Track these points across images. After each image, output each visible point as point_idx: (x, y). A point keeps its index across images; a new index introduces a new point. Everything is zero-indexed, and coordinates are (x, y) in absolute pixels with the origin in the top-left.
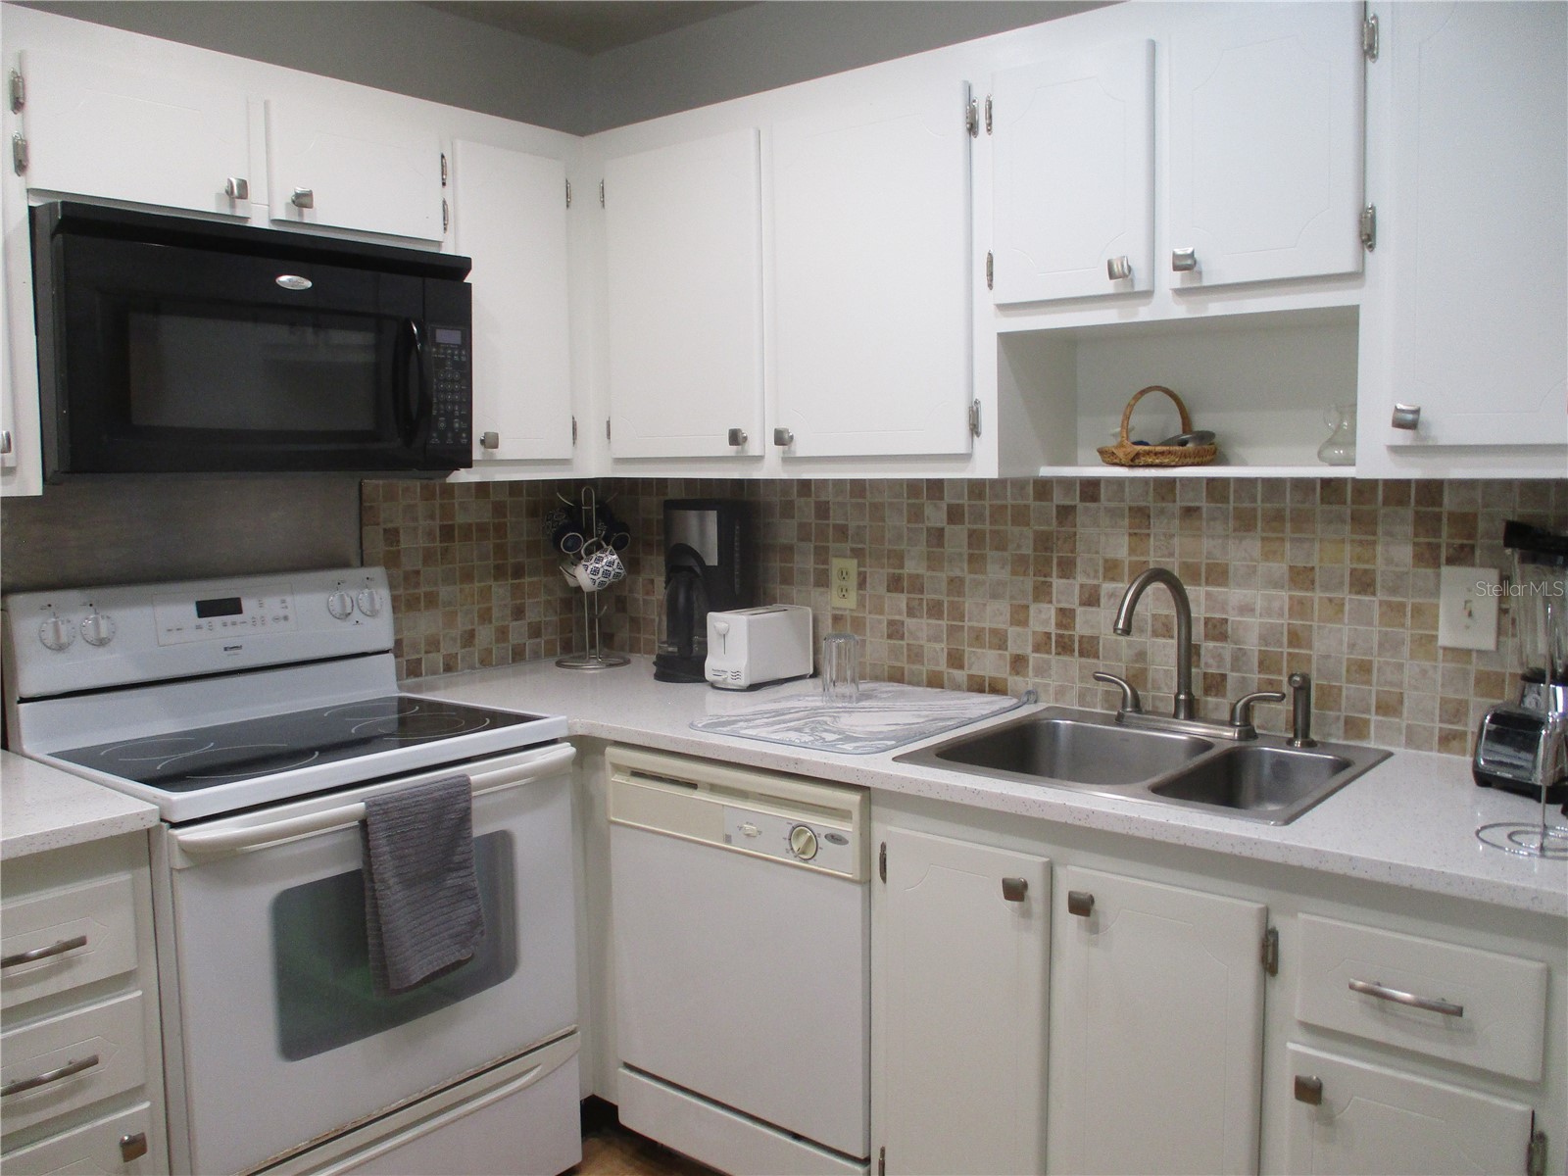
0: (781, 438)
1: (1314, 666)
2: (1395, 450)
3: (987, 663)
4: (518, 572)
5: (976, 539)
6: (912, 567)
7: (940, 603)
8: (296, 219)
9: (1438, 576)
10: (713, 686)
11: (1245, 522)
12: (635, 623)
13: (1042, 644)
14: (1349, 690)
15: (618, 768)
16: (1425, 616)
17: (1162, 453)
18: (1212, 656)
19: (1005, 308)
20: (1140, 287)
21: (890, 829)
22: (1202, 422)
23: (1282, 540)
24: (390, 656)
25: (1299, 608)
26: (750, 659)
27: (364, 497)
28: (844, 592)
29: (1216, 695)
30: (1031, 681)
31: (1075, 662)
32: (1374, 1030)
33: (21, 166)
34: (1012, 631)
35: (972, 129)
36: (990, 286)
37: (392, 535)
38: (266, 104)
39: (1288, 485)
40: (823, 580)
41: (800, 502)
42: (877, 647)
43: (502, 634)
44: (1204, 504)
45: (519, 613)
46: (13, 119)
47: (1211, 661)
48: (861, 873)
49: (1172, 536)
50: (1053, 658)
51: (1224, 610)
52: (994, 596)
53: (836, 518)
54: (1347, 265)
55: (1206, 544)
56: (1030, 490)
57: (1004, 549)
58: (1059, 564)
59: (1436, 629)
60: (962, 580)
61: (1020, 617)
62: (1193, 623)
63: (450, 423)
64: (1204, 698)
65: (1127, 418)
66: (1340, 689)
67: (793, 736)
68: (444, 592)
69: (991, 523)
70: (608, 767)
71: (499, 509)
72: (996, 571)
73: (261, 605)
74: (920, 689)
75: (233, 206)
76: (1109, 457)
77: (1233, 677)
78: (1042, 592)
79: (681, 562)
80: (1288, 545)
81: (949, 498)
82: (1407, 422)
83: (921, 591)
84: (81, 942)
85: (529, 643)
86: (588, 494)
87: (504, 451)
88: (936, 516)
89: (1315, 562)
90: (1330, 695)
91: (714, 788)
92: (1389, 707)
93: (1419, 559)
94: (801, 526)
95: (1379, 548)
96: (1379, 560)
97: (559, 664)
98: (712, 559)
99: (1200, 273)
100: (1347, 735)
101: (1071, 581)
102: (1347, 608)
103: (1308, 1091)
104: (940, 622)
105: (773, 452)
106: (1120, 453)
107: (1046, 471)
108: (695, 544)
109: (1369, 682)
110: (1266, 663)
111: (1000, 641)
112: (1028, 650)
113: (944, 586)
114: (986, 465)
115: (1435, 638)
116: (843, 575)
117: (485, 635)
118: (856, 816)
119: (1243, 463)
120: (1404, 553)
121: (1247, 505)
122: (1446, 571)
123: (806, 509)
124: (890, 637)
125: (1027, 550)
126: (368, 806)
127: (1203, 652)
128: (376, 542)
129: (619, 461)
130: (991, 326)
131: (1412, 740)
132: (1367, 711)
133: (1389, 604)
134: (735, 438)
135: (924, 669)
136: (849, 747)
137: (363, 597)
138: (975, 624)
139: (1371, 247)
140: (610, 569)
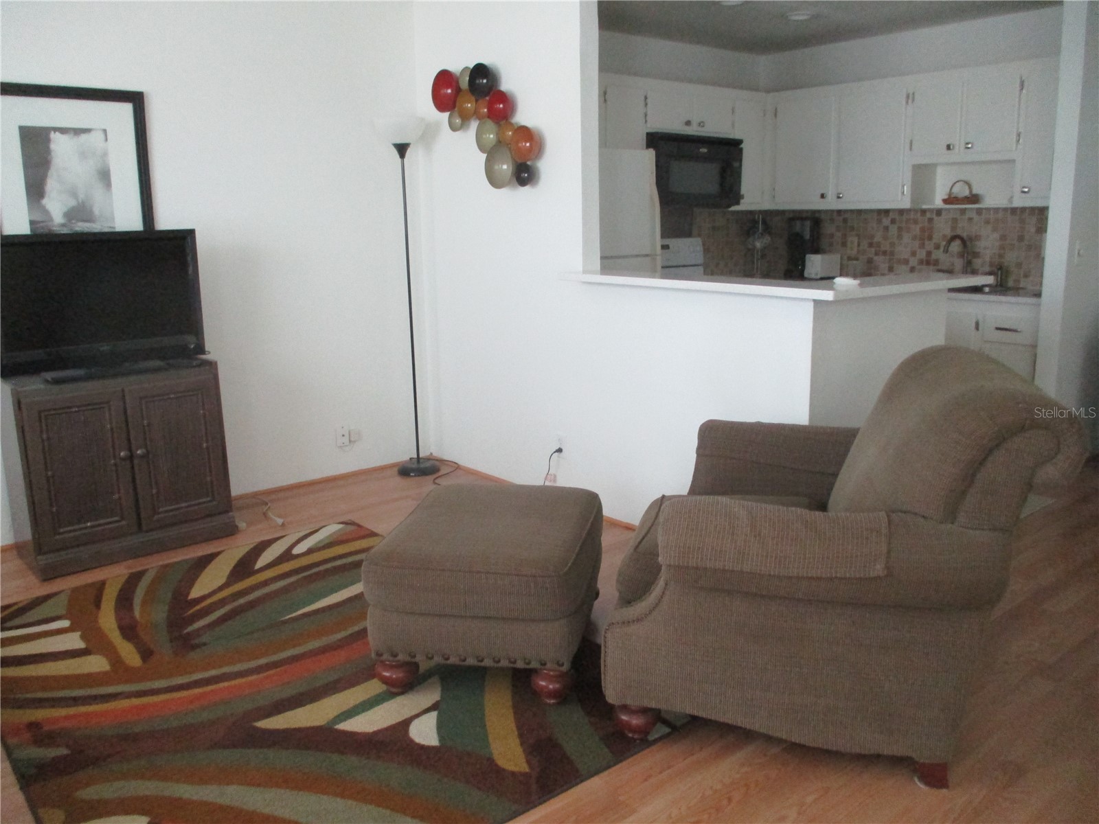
0: (839, 196)
4: (733, 243)
5: (900, 229)
6: (877, 239)
7: (887, 251)
9: (1042, 237)
11: (987, 222)
13: (920, 263)
16: (1038, 248)
17: (961, 201)
19: (914, 156)
22: (976, 191)
24: (702, 266)
25: (1002, 247)
26: (821, 269)
27: (694, 215)
28: (852, 248)
31: (931, 268)
33: (646, 121)
34: (911, 259)
35: (907, 102)
36: (911, 150)
39: (1001, 210)
40: (844, 244)
44: (975, 216)
46: (645, 109)
47: (974, 265)
50: (924, 267)
51: (979, 249)
52: (906, 247)
53: (850, 223)
55: (975, 229)
56: (919, 212)
57: (909, 232)
58: (927, 237)
61: (914, 254)
65: (950, 190)
69: (905, 224)
72: (907, 239)
73: (673, 247)
75: (687, 127)
76: (945, 202)
77: (981, 269)
78: (921, 246)
82: (1026, 192)
83: (880, 247)
87: (745, 200)
88: (886, 220)
90: (1009, 273)
93: (1037, 231)
94: (837, 227)
95: (1026, 229)
98: (808, 238)
100: (1014, 284)
104: (886, 257)
105: (835, 200)
106: (948, 201)
107: (923, 206)
110: (991, 265)
111: (906, 262)
112: (916, 265)
113: (888, 245)
114: (906, 204)
115: (1040, 254)
116: (852, 243)
120: (1033, 230)
123: (839, 221)
124: (868, 262)
125: (917, 233)
127: (972, 262)
130: (910, 162)
131: (1033, 284)
132: (1020, 276)
134: (823, 195)
138: (898, 257)
140: (766, 242)
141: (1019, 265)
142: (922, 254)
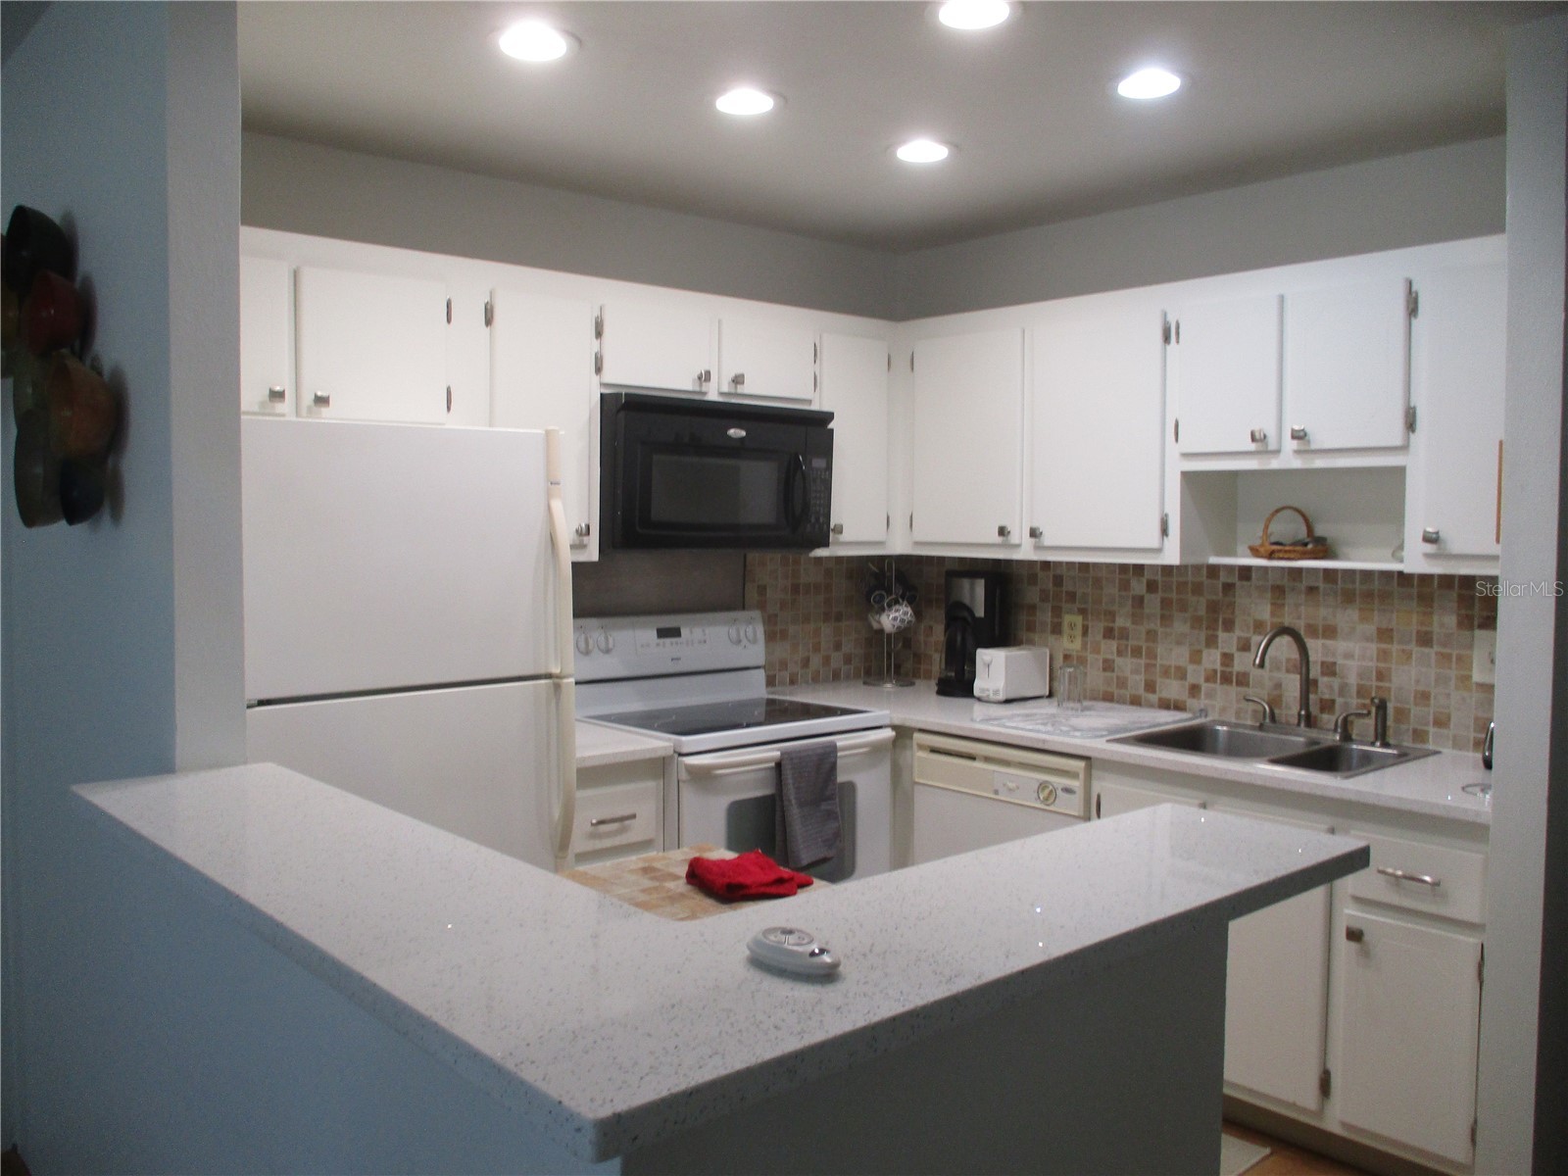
0: (1034, 533)
1: (1392, 693)
2: (1427, 556)
3: (1173, 689)
4: (839, 618)
5: (1166, 603)
6: (1121, 622)
7: (1140, 648)
8: (733, 391)
9: (1473, 637)
10: (979, 699)
11: (1348, 598)
12: (918, 658)
13: (1210, 677)
14: (1415, 711)
15: (921, 747)
16: (1464, 662)
17: (1289, 551)
18: (1326, 687)
19: (1186, 456)
20: (1272, 446)
21: (1104, 785)
22: (1320, 530)
23: (1373, 610)
24: (762, 671)
25: (1384, 655)
26: (1006, 683)
27: (747, 563)
28: (1072, 638)
29: (1329, 713)
30: (1202, 702)
31: (1233, 690)
32: (1394, 899)
33: (598, 370)
34: (1190, 668)
35: (1167, 339)
36: (1177, 440)
37: (762, 590)
38: (720, 322)
39: (1376, 575)
40: (1057, 630)
41: (1041, 574)
42: (1095, 677)
43: (827, 660)
44: (1321, 585)
45: (838, 646)
46: (596, 343)
47: (1325, 691)
48: (1084, 812)
49: (1300, 605)
50: (1218, 686)
51: (1334, 655)
52: (1179, 643)
53: (1068, 586)
54: (1398, 441)
55: (1323, 612)
56: (1205, 572)
57: (1186, 611)
58: (1224, 623)
59: (1471, 671)
60: (1156, 632)
61: (1196, 657)
62: (1311, 664)
63: (817, 520)
64: (1320, 715)
65: (1266, 527)
66: (1409, 710)
67: (1042, 728)
68: (792, 629)
69: (1177, 593)
70: (915, 747)
71: (828, 573)
72: (1180, 626)
73: (691, 632)
74: (1124, 707)
75: (701, 385)
76: (1255, 552)
77: (1339, 701)
78: (1211, 642)
79: (957, 615)
80: (1376, 612)
81: (1147, 575)
82: (1431, 539)
83: (1127, 639)
84: (633, 816)
85: (844, 668)
86: (890, 565)
87: (846, 536)
88: (1138, 587)
89: (1393, 625)
90: (1402, 714)
91: (987, 759)
92: (1441, 722)
93: (1460, 625)
94: (1042, 591)
95: (1436, 618)
96: (1435, 624)
97: (865, 683)
98: (980, 612)
99: (1309, 442)
100: (1414, 741)
101: (1232, 634)
102: (1414, 656)
103: (1354, 935)
104: (1139, 661)
105: (1027, 542)
106: (1262, 550)
107: (1214, 560)
108: (967, 601)
109: (1428, 706)
110: (1361, 692)
111: (1182, 674)
112: (1201, 681)
113: (1143, 636)
114: (1172, 556)
115: (1471, 677)
116: (1072, 626)
117: (816, 661)
118: (1082, 776)
119: (1348, 559)
120: (1451, 620)
121: (1350, 586)
122: (1478, 633)
123: (1046, 581)
124: (1105, 670)
125: (1202, 612)
126: (782, 754)
127: (1320, 684)
128: (752, 594)
129: (917, 544)
130: (1176, 467)
131: (1457, 744)
132: (1427, 724)
133: (1442, 654)
134: (1002, 531)
135: (1127, 693)
136: (1078, 734)
137: (750, 629)
138: (1165, 662)
139: (1413, 431)
140: (905, 618)
141: (1424, 697)
142: (1212, 659)
